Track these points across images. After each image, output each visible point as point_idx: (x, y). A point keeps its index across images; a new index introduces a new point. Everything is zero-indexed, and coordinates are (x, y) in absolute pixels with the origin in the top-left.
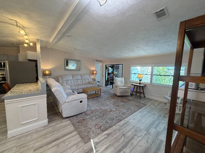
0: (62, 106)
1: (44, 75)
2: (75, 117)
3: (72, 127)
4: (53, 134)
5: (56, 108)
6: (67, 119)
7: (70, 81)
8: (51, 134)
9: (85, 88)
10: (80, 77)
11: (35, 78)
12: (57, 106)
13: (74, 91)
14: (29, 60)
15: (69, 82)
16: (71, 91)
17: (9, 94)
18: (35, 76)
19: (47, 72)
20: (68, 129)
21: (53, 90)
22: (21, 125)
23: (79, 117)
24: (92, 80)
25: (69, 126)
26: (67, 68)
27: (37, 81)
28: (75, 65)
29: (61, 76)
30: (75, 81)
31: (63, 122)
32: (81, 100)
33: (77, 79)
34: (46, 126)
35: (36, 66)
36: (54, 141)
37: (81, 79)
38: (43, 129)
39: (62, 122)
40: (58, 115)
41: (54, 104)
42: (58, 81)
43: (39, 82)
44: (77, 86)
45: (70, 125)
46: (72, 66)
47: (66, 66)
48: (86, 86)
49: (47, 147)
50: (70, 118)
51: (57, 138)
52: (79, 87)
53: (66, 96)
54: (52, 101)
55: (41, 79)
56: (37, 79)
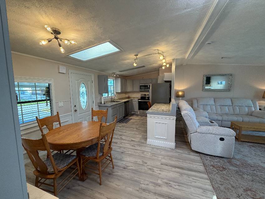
0: (191, 134)
1: (178, 96)
2: (209, 157)
3: (201, 166)
4: (178, 161)
5: (185, 136)
6: (197, 155)
7: (209, 106)
8: (176, 160)
9: (237, 122)
10: (229, 102)
11: (169, 99)
12: (187, 134)
13: (213, 122)
14: (165, 81)
15: (208, 108)
16: (208, 120)
17: (150, 110)
18: (168, 97)
19: (180, 93)
20: (196, 166)
21: (183, 113)
22: (155, 138)
23: (217, 161)
24: (260, 109)
25: (198, 162)
26: (206, 87)
27: (170, 103)
28: (224, 83)
29: (196, 99)
30: (219, 107)
31: (191, 155)
32: (223, 137)
33: (222, 104)
34: (173, 149)
35: (170, 87)
36: (179, 168)
37: (232, 105)
38: (171, 151)
39: (189, 154)
40: (187, 145)
41: (183, 131)
42: (192, 105)
43: (171, 103)
44: (221, 116)
45: (200, 163)
46: (217, 85)
47: (205, 85)
48: (240, 119)
49: (171, 169)
50: (201, 155)
51: (182, 167)
52: (225, 118)
53: (198, 124)
54: (182, 126)
55: (173, 100)
56: (170, 100)
